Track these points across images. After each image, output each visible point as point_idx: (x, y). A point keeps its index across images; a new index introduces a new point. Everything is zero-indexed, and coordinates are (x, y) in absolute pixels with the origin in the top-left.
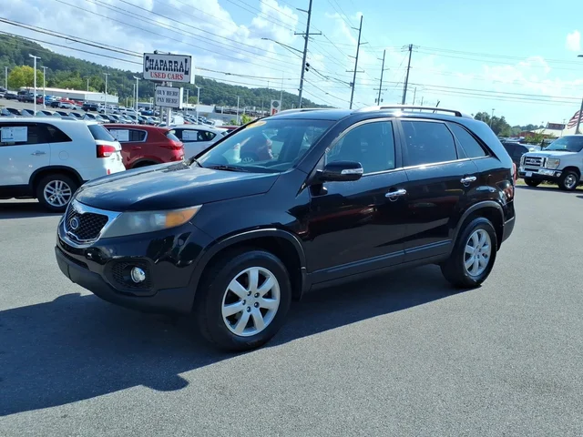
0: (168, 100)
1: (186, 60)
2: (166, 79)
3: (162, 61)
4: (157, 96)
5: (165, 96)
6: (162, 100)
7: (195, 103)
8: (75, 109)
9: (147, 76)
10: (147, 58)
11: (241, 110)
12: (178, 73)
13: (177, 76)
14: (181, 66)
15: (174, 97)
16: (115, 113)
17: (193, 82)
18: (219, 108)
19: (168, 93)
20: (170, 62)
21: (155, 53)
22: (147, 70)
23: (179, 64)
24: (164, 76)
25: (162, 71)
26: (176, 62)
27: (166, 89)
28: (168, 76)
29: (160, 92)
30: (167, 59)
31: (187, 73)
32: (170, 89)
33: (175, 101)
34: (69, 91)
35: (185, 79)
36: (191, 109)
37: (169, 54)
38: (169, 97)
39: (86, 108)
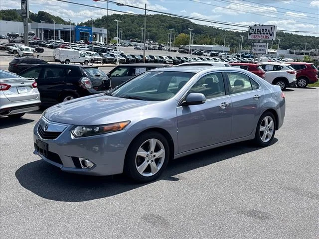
0: (260, 50)
1: (272, 28)
2: (260, 39)
3: (258, 29)
4: (254, 48)
5: (259, 48)
6: (256, 50)
7: (276, 49)
8: (206, 55)
9: (250, 38)
10: (251, 28)
12: (267, 35)
13: (266, 37)
14: (269, 31)
15: (263, 48)
16: (228, 57)
17: (274, 39)
18: (292, 51)
19: (260, 46)
20: (263, 30)
21: (255, 25)
22: (250, 34)
24: (259, 37)
25: (258, 35)
26: (266, 29)
27: (259, 44)
28: (261, 37)
29: (255, 46)
30: (261, 28)
31: (271, 35)
32: (261, 44)
33: (263, 50)
34: (204, 46)
35: (270, 38)
36: (273, 53)
37: (263, 25)
38: (260, 48)
39: (212, 55)
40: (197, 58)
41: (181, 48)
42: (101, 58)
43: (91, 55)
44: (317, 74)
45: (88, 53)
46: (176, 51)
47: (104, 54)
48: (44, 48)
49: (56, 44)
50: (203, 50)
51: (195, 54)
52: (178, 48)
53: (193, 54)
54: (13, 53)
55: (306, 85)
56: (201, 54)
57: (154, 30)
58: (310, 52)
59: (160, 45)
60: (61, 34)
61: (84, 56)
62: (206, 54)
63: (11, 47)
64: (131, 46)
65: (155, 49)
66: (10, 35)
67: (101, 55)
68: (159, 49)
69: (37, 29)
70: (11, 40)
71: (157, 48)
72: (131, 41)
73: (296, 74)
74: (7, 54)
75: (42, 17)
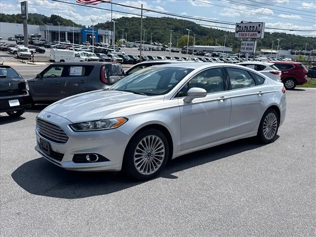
0: (247, 49)
1: (259, 25)
2: (247, 37)
3: (245, 27)
4: (242, 46)
5: (246, 46)
6: (244, 48)
7: (278, 49)
8: (207, 56)
9: (237, 36)
10: (238, 26)
11: (308, 52)
12: (255, 33)
13: (254, 34)
14: (257, 29)
15: (251, 47)
16: (229, 57)
17: (262, 37)
18: (293, 51)
19: (248, 45)
20: (250, 27)
21: (242, 22)
22: (237, 32)
23: (255, 27)
24: (246, 35)
25: (245, 33)
26: (253, 27)
27: (247, 42)
28: (249, 35)
29: (243, 44)
30: (248, 25)
31: (259, 32)
32: (249, 42)
33: (251, 49)
34: (207, 47)
35: (258, 36)
36: (275, 53)
37: (250, 22)
38: (248, 47)
39: (214, 55)
40: (196, 59)
41: (184, 49)
42: (98, 58)
43: (88, 55)
44: (306, 74)
45: (85, 54)
46: (178, 52)
47: (101, 54)
48: (45, 49)
49: (60, 46)
50: (205, 51)
51: (197, 54)
52: (181, 49)
53: (195, 54)
54: (13, 54)
55: (295, 86)
56: (203, 55)
57: (161, 32)
58: (311, 52)
59: (164, 46)
60: (68, 35)
61: (79, 57)
62: (207, 54)
63: (12, 48)
64: (136, 47)
65: (158, 50)
66: (17, 37)
67: (98, 55)
68: (163, 50)
69: (45, 31)
70: (18, 41)
71: (161, 49)
72: (137, 42)
73: (280, 74)
74: (8, 55)
75: (55, 20)
